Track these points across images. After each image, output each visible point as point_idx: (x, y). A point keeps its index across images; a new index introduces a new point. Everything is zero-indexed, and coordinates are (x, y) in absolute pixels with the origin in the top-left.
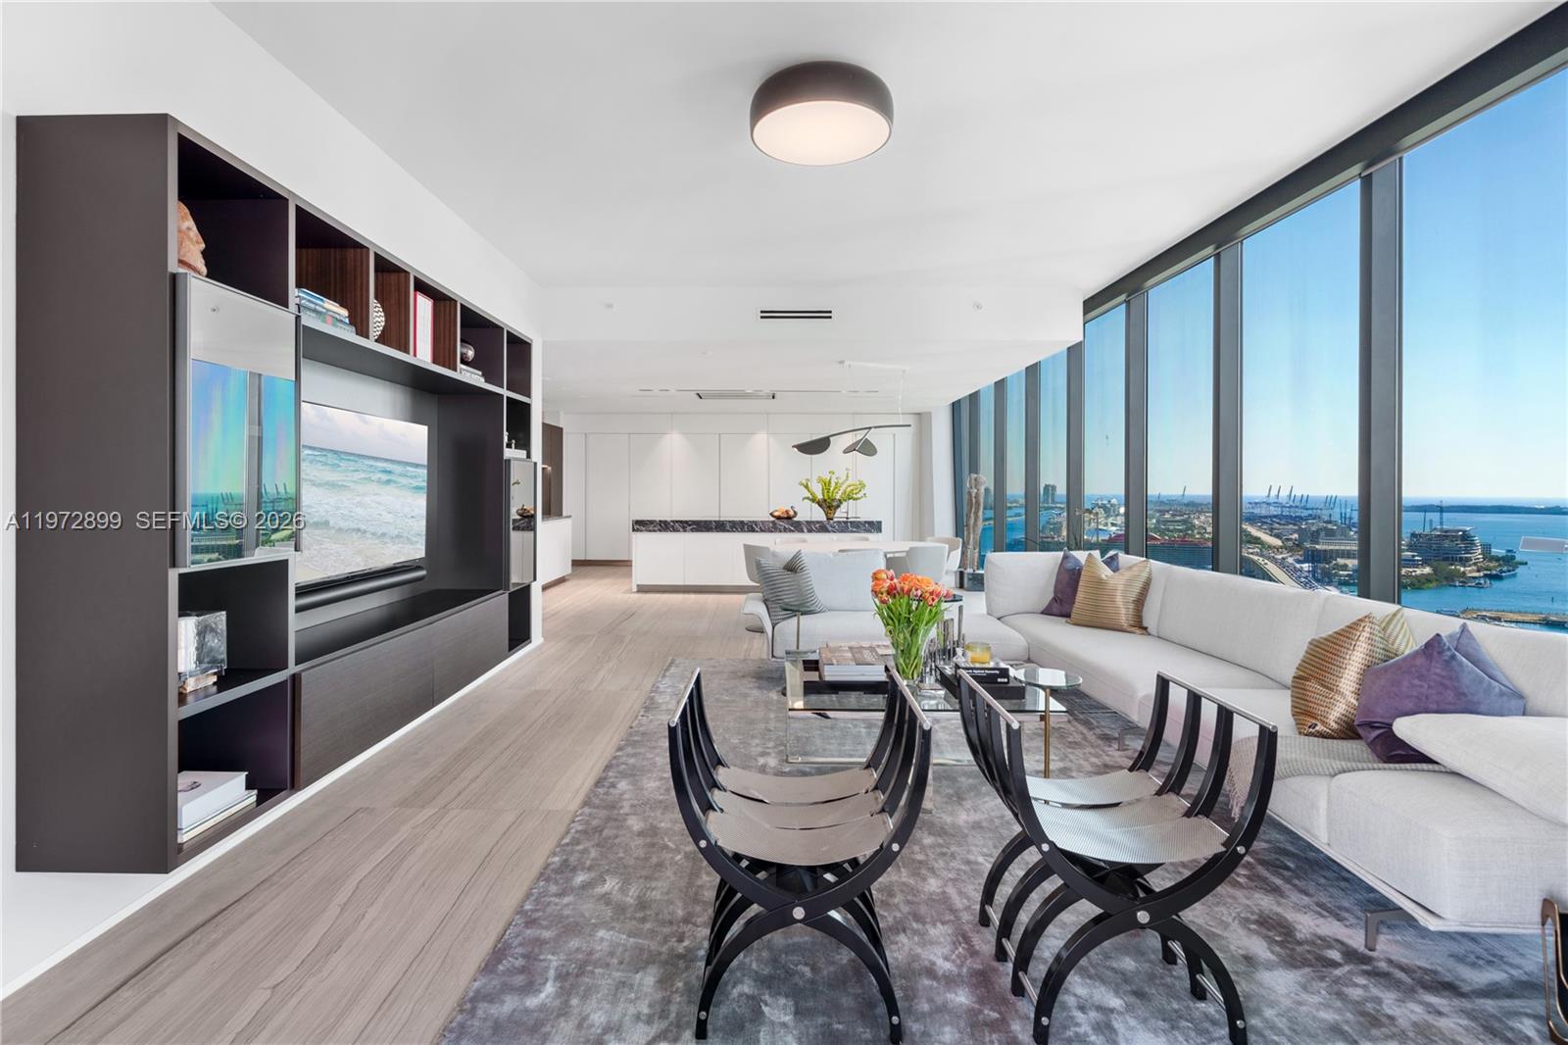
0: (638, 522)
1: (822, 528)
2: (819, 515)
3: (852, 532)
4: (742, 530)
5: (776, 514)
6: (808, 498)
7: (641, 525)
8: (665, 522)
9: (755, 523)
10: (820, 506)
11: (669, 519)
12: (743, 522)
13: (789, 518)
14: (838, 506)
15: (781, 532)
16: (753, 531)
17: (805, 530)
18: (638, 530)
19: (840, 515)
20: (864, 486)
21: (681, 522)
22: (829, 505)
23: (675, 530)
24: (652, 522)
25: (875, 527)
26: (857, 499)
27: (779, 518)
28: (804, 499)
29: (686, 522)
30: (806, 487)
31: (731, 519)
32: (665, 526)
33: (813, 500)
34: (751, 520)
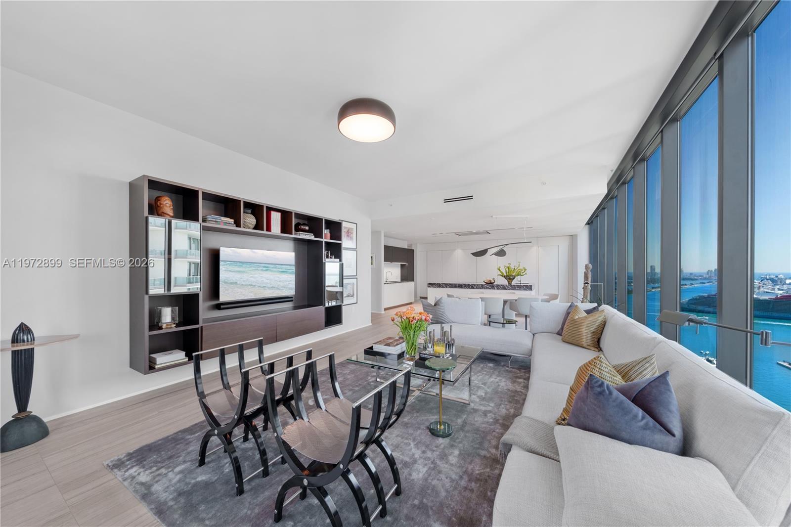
0: (430, 284)
1: (504, 288)
2: (505, 282)
3: (517, 290)
4: (469, 288)
5: (486, 281)
6: (500, 275)
7: (431, 285)
8: (439, 284)
9: (475, 285)
10: (506, 278)
11: (441, 283)
12: (469, 284)
13: (491, 283)
14: (514, 279)
15: (485, 289)
16: (473, 288)
17: (496, 288)
18: (430, 287)
19: (514, 282)
20: (525, 270)
21: (445, 284)
22: (509, 278)
23: (443, 287)
24: (434, 284)
25: (529, 288)
26: (522, 275)
27: (487, 283)
28: (498, 275)
29: (447, 284)
30: (499, 270)
31: (464, 283)
32: (439, 285)
33: (502, 276)
34: (473, 283)
